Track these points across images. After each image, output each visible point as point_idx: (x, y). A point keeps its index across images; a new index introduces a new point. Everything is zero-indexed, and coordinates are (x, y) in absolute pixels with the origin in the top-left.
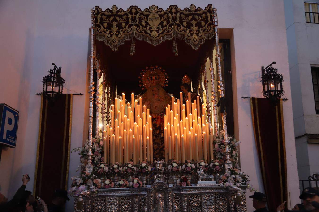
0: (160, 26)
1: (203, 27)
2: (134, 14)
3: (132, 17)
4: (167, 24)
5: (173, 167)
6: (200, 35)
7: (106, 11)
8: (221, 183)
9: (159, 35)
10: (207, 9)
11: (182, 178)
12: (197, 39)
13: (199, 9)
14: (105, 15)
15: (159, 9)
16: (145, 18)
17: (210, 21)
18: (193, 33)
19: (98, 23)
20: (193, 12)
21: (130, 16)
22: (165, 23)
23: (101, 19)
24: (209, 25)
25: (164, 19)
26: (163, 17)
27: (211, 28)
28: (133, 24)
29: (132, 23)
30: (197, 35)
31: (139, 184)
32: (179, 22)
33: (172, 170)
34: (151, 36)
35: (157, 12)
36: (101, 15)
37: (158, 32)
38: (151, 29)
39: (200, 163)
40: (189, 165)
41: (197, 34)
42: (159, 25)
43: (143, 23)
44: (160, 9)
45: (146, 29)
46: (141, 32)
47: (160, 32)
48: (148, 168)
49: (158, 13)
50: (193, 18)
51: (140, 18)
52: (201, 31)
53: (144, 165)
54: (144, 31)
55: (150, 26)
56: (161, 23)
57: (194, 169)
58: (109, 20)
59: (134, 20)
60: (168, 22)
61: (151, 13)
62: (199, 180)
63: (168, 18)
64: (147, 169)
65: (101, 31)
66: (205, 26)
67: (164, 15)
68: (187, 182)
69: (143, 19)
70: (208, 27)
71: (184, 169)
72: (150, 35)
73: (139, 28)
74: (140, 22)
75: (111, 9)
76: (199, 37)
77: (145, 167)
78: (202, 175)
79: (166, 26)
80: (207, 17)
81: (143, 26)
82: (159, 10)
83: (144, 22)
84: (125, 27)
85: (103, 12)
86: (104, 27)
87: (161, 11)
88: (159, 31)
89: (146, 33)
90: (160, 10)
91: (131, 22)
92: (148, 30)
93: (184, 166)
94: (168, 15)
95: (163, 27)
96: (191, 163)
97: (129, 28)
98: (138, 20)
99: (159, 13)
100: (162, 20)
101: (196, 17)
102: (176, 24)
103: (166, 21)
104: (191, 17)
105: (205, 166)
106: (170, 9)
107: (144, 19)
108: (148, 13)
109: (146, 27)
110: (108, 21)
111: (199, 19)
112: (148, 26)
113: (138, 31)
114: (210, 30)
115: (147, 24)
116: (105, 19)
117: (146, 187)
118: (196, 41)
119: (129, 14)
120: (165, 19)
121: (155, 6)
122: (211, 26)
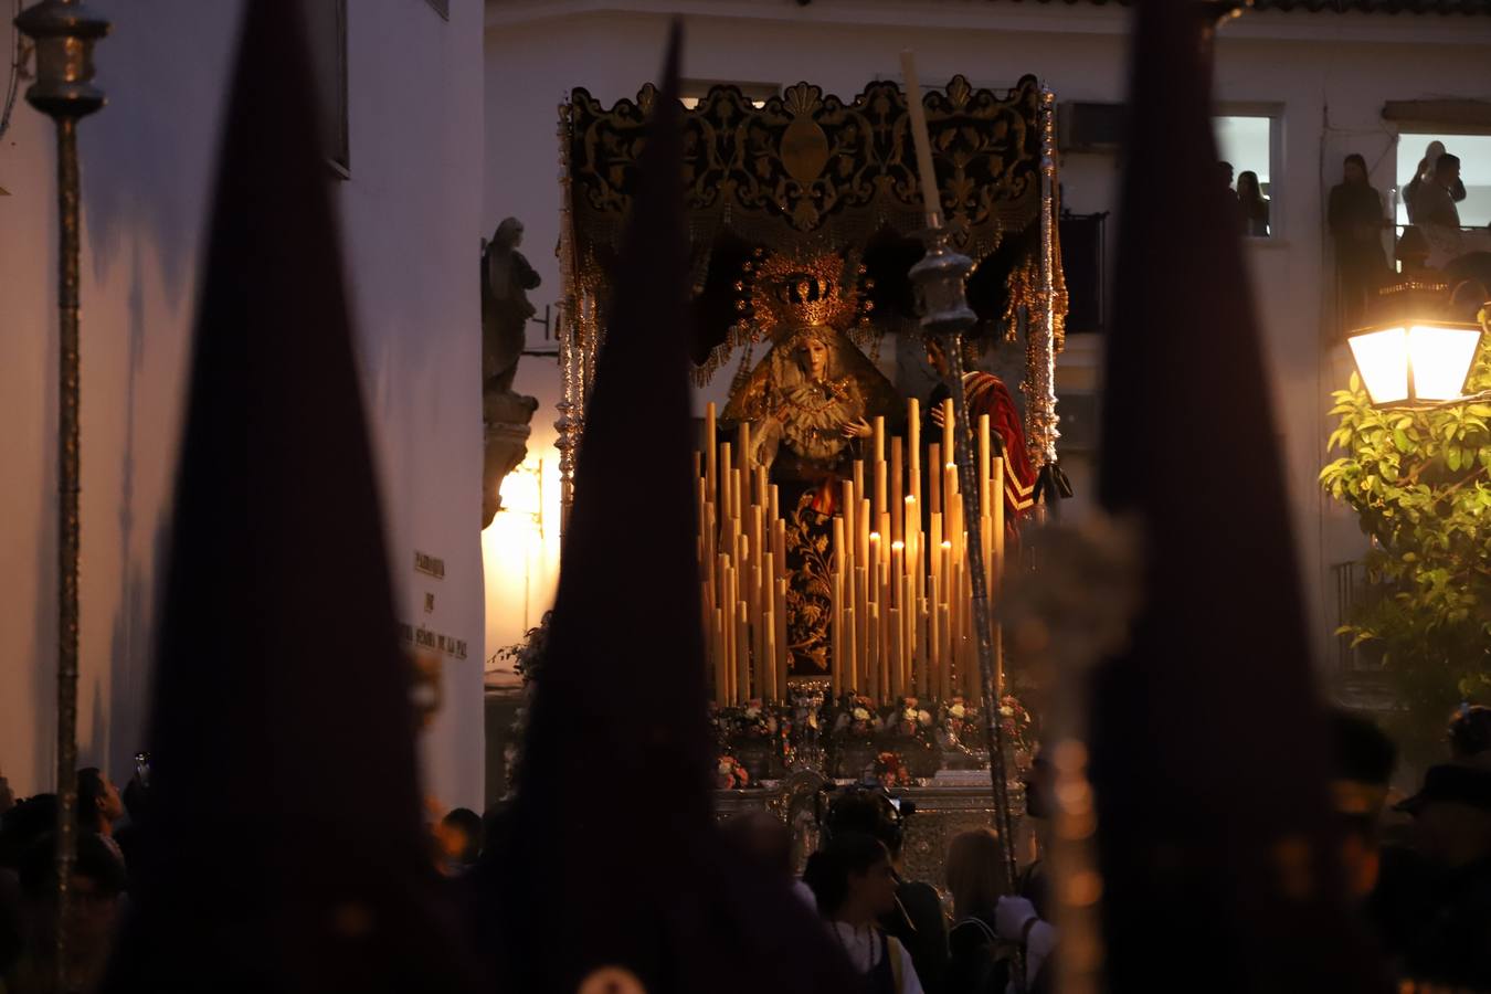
0: (828, 176)
1: (995, 181)
2: (725, 126)
3: (719, 139)
4: (856, 169)
5: (854, 719)
6: (981, 215)
7: (617, 110)
8: (1014, 776)
9: (822, 219)
10: (1014, 98)
11: (884, 758)
12: (967, 235)
13: (983, 97)
14: (613, 130)
15: (823, 98)
16: (771, 140)
17: (1023, 156)
18: (954, 209)
19: (590, 167)
20: (960, 112)
21: (710, 133)
22: (846, 165)
23: (599, 147)
24: (1019, 171)
25: (844, 144)
26: (841, 139)
27: (1026, 181)
28: (722, 171)
29: (719, 168)
30: (969, 216)
31: (738, 777)
32: (903, 159)
33: (849, 729)
34: (794, 224)
35: (817, 116)
36: (600, 130)
37: (819, 203)
38: (793, 194)
39: (950, 707)
40: (911, 713)
41: (972, 213)
42: (823, 175)
43: (764, 168)
44: (830, 97)
45: (774, 193)
46: (752, 206)
47: (829, 204)
48: (766, 722)
49: (822, 120)
50: (960, 143)
51: (749, 144)
52: (986, 200)
53: (752, 712)
54: (763, 203)
55: (787, 176)
56: (832, 166)
57: (926, 729)
58: (629, 153)
59: (726, 150)
60: (859, 159)
61: (790, 116)
62: (939, 768)
63: (860, 141)
64: (762, 728)
65: (602, 204)
66: (1002, 175)
67: (845, 124)
68: (897, 774)
69: (760, 149)
70: (1014, 182)
71: (893, 728)
72: (789, 219)
73: (745, 188)
74: (750, 162)
75: (635, 102)
76: (976, 224)
77: (755, 721)
78: (950, 751)
79: (850, 178)
80: (1012, 136)
81: (761, 180)
82: (824, 102)
83: (766, 159)
84: (693, 184)
85: (603, 117)
86: (611, 186)
87: (833, 110)
88: (821, 199)
89: (774, 209)
90: (829, 104)
91: (716, 160)
92: (781, 197)
93: (892, 718)
94: (859, 128)
95: (837, 181)
96: (916, 709)
97: (709, 188)
98: (741, 153)
99: (825, 119)
100: (835, 151)
101: (971, 134)
102: (893, 170)
103: (852, 155)
104: (951, 138)
105: (966, 720)
106: (867, 99)
107: (763, 146)
108: (782, 120)
109: (774, 183)
110: (625, 158)
111: (982, 143)
112: (782, 178)
113: (740, 200)
114: (1022, 191)
115: (778, 168)
116: (616, 150)
117: (760, 786)
118: (965, 242)
119: (707, 123)
120: (850, 146)
121: (809, 87)
122: (1028, 174)
